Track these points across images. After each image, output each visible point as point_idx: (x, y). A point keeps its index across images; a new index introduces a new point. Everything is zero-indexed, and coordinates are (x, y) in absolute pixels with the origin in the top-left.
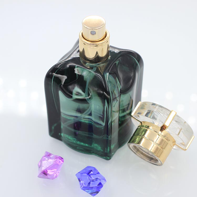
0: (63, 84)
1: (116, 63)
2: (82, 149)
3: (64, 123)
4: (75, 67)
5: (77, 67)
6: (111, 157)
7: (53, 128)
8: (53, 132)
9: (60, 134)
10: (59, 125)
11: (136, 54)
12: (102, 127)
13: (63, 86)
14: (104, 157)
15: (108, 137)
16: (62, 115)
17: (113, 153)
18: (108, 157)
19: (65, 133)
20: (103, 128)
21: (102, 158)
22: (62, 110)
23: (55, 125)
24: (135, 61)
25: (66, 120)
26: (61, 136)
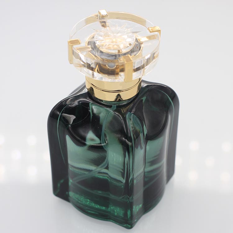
0: (71, 123)
1: (142, 100)
2: (97, 213)
3: (72, 178)
4: (89, 103)
5: (92, 104)
6: (133, 225)
7: (59, 185)
8: (58, 190)
9: (67, 193)
10: (67, 181)
11: (169, 89)
12: (123, 185)
13: (71, 126)
14: (124, 224)
15: (129, 199)
16: (70, 169)
17: (136, 220)
18: (129, 225)
19: (73, 191)
20: (123, 187)
21: (121, 225)
22: (70, 162)
23: (62, 181)
24: (168, 99)
25: (75, 175)
26: (68, 196)
